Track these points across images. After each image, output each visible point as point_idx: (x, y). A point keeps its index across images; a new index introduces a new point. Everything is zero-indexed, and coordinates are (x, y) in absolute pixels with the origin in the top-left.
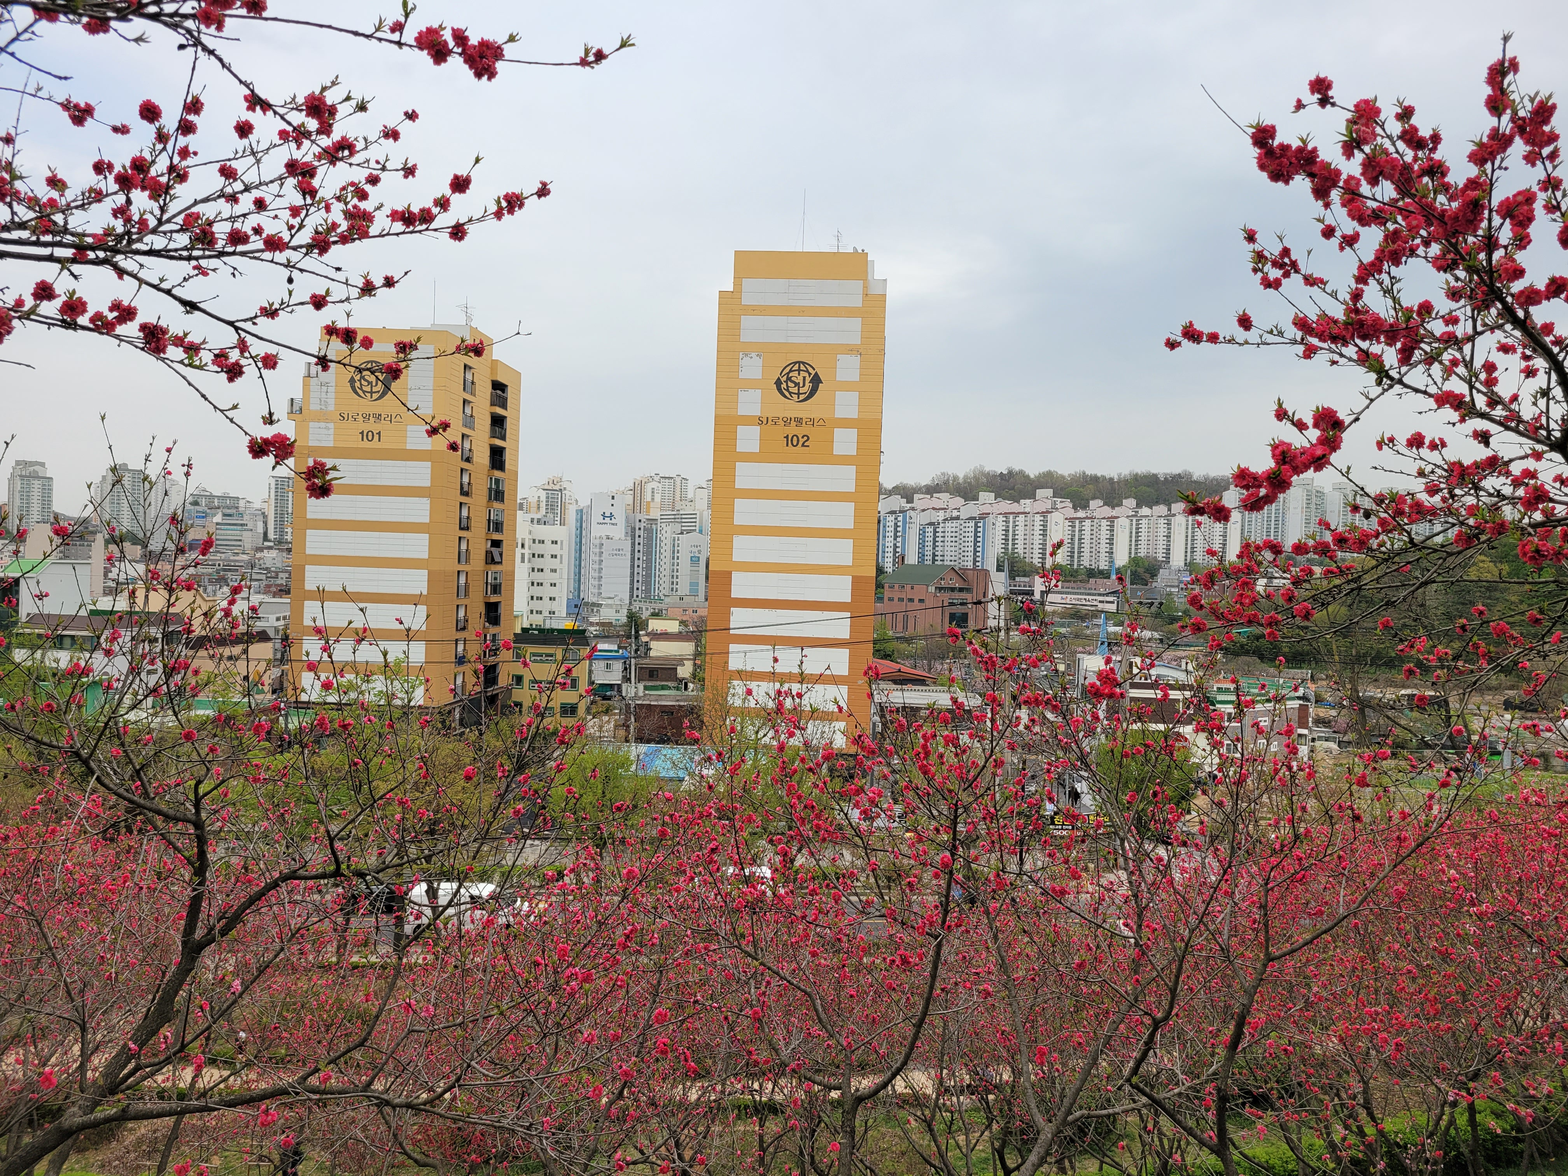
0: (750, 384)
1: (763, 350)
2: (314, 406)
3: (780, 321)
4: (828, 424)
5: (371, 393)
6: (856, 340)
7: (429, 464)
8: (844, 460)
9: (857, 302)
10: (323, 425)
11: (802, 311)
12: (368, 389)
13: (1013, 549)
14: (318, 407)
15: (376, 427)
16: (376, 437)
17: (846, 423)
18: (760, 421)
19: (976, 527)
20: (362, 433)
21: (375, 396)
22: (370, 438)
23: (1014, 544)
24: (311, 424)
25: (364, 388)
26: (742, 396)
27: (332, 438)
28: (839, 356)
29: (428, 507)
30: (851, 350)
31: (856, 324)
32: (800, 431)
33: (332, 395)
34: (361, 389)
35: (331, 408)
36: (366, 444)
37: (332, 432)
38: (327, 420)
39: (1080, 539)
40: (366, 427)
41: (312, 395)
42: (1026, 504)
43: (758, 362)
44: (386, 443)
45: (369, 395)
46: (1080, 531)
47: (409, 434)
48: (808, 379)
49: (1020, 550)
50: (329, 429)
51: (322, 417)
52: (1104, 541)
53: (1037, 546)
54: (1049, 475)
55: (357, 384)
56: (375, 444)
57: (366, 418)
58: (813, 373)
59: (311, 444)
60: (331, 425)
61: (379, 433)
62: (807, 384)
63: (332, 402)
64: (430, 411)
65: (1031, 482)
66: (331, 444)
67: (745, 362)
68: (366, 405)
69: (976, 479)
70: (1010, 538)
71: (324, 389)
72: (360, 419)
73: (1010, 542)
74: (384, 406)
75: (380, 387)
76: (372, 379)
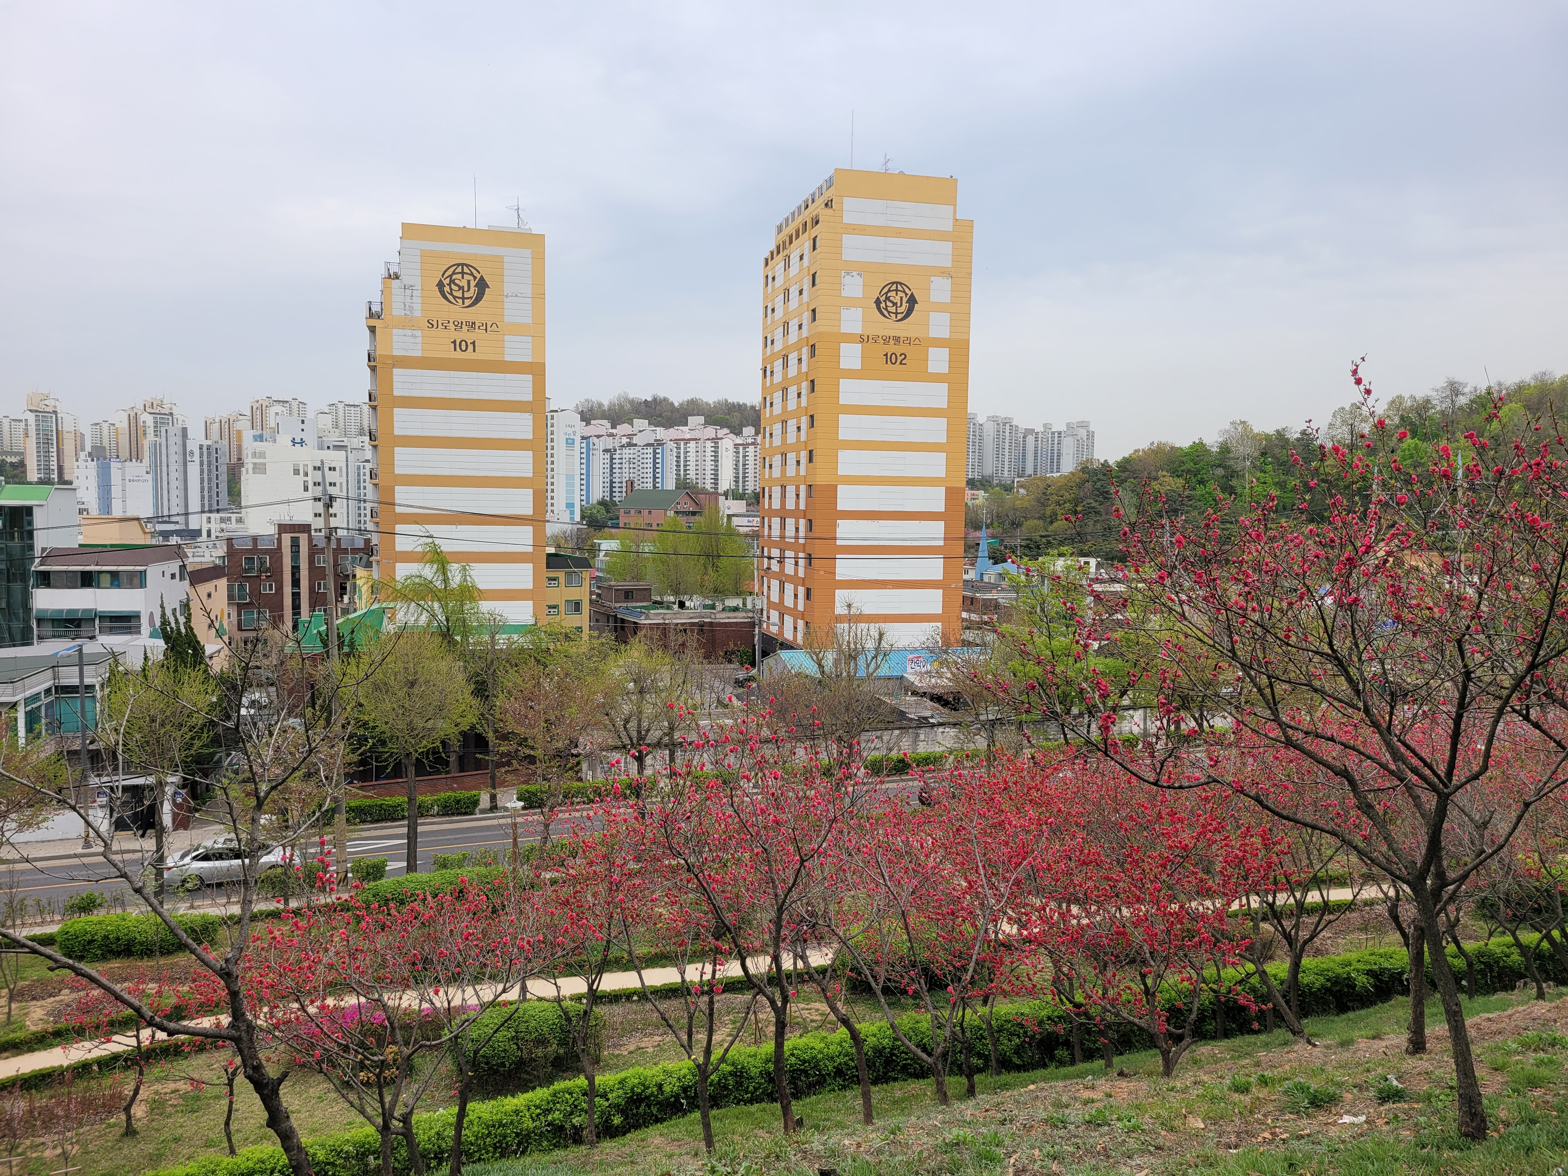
0: (852, 303)
1: (863, 269)
2: (397, 310)
3: (878, 242)
4: (923, 343)
5: (463, 298)
6: (948, 263)
7: (530, 377)
8: (937, 378)
9: (948, 226)
10: (409, 332)
11: (899, 233)
12: (459, 294)
13: (685, 475)
14: (402, 313)
15: (469, 337)
16: (471, 347)
17: (939, 343)
18: (863, 339)
19: (655, 453)
20: (454, 342)
21: (468, 302)
22: (464, 348)
23: (685, 470)
24: (395, 331)
25: (455, 293)
26: (845, 313)
27: (419, 346)
28: (932, 278)
29: (531, 423)
30: (943, 272)
31: (946, 247)
32: (898, 349)
33: (417, 300)
34: (451, 294)
35: (418, 313)
36: (459, 354)
37: (419, 340)
38: (412, 327)
39: (744, 465)
40: (459, 336)
41: (394, 298)
43: (859, 280)
44: (481, 354)
45: (460, 301)
46: (744, 456)
47: (506, 345)
48: (905, 300)
49: (692, 475)
50: (416, 337)
51: (407, 323)
53: (709, 472)
54: (692, 402)
55: (447, 289)
56: (469, 355)
57: (459, 326)
58: (909, 293)
59: (396, 353)
60: (418, 333)
61: (473, 343)
62: (904, 304)
63: (418, 307)
64: (529, 321)
65: (678, 410)
66: (419, 354)
67: (847, 280)
68: (457, 312)
69: (621, 406)
70: (682, 464)
71: (408, 292)
72: (452, 327)
73: (682, 468)
74: (478, 313)
75: (473, 292)
76: (464, 283)
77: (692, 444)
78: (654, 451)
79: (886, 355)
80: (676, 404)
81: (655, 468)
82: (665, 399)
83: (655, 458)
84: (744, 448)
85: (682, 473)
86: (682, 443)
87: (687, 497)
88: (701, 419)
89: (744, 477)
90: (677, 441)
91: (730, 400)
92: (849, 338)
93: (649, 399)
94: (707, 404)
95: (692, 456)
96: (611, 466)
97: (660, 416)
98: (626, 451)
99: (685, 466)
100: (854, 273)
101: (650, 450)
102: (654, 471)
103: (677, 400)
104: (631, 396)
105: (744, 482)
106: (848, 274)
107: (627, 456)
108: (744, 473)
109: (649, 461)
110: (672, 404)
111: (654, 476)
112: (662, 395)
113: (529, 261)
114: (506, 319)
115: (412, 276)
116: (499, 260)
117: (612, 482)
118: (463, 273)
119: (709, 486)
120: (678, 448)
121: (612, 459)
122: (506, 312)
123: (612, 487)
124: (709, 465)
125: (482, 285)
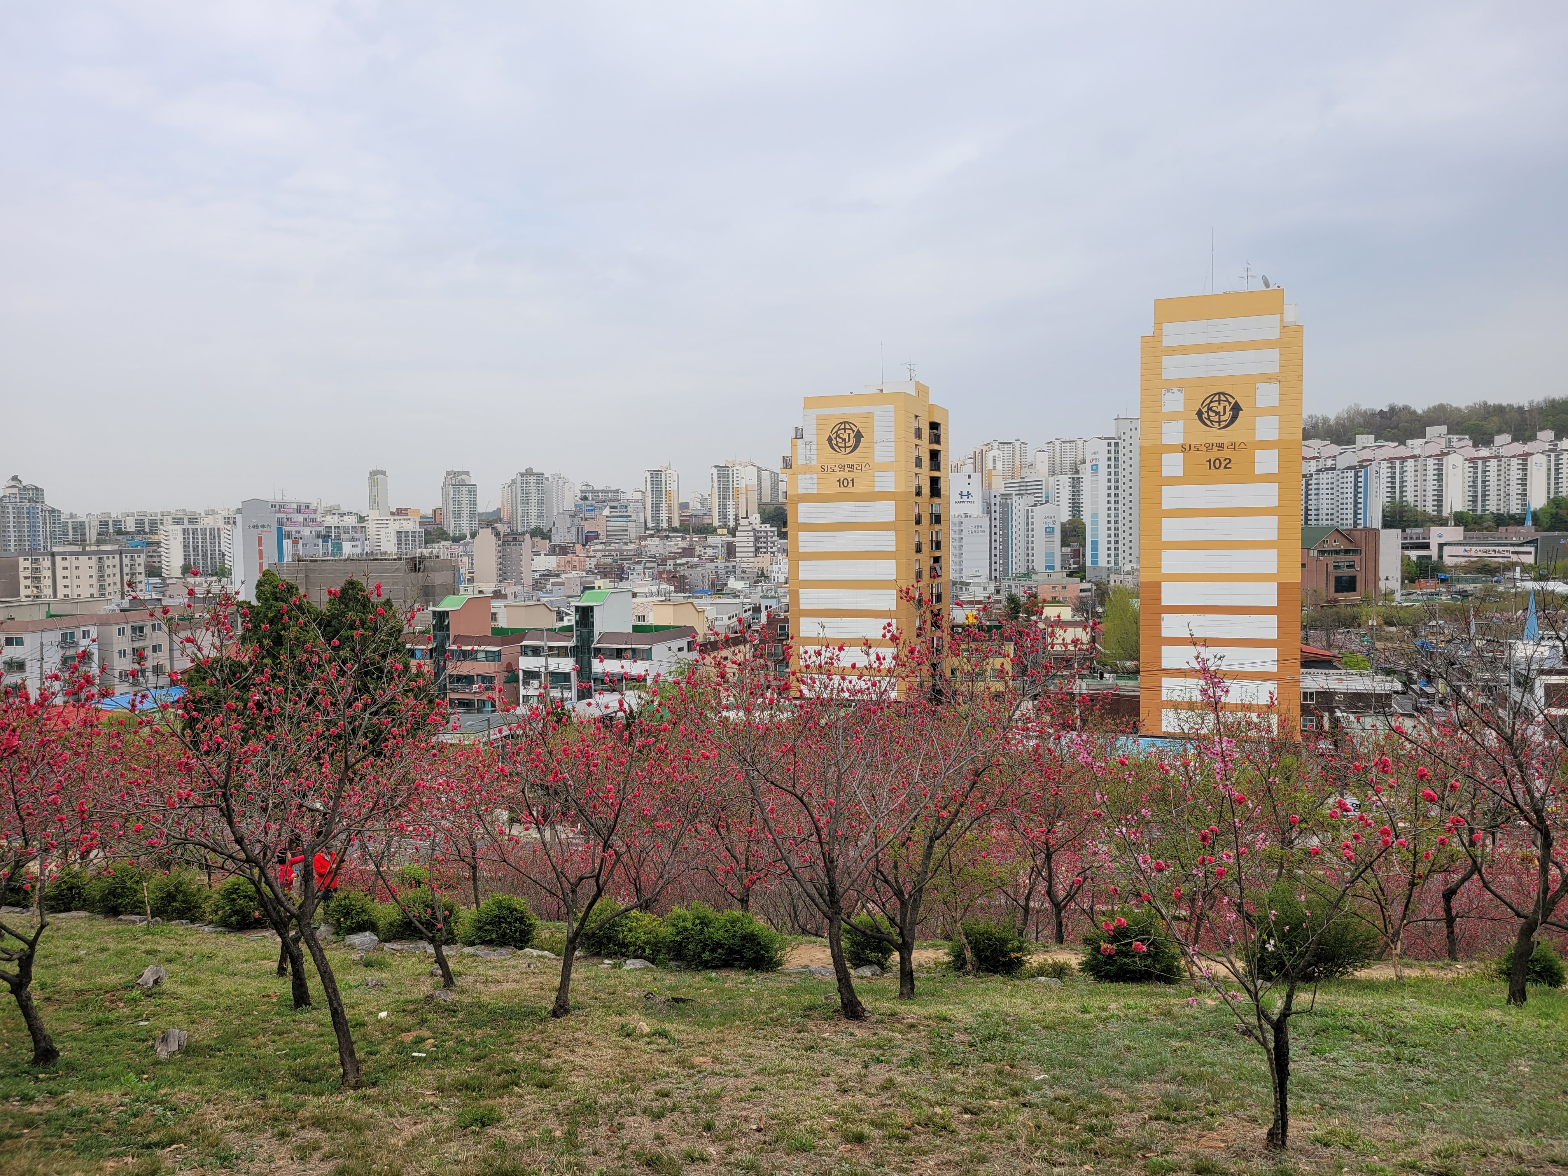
0: (1173, 416)
1: (1183, 385)
3: (1199, 358)
4: (1251, 447)
5: (845, 447)
6: (1275, 369)
7: (893, 503)
8: (1266, 478)
9: (1275, 334)
10: (808, 476)
11: (1221, 348)
12: (842, 445)
13: (1401, 497)
14: (804, 462)
15: (849, 475)
16: (850, 483)
17: (1266, 445)
18: (1183, 448)
20: (839, 481)
21: (848, 450)
22: (846, 484)
23: (1401, 492)
24: (799, 476)
25: (839, 444)
26: (1166, 427)
27: (816, 486)
28: (1258, 385)
29: (894, 538)
30: (1269, 378)
31: (1274, 355)
32: (1222, 455)
33: (814, 452)
34: (837, 445)
35: (814, 462)
36: (842, 490)
37: (815, 481)
38: (811, 473)
39: (1484, 481)
40: (842, 476)
41: (799, 452)
42: (1415, 445)
43: (1180, 396)
44: (858, 488)
45: (843, 450)
46: (1484, 472)
47: (877, 479)
48: (1228, 408)
50: (813, 479)
51: (808, 470)
52: (1514, 482)
53: (1430, 493)
54: (1441, 408)
55: (834, 442)
56: (850, 489)
57: (842, 468)
58: (1233, 402)
59: (800, 492)
60: (815, 476)
61: (853, 480)
62: (1228, 412)
63: (814, 457)
64: (893, 459)
66: (815, 492)
67: (1168, 397)
68: (842, 458)
72: (837, 469)
74: (855, 458)
75: (853, 441)
76: (846, 436)
78: (1356, 474)
79: (1209, 461)
83: (1356, 482)
86: (1398, 462)
87: (1337, 534)
88: (1443, 429)
92: (1171, 449)
93: (1386, 409)
94: (1458, 410)
99: (1401, 487)
100: (1175, 390)
102: (1355, 496)
105: (1483, 501)
106: (1169, 391)
107: (1325, 481)
108: (1484, 491)
109: (1349, 485)
111: (1355, 501)
113: (893, 413)
114: (876, 460)
115: (810, 435)
116: (871, 416)
118: (845, 429)
122: (876, 455)
125: (859, 436)
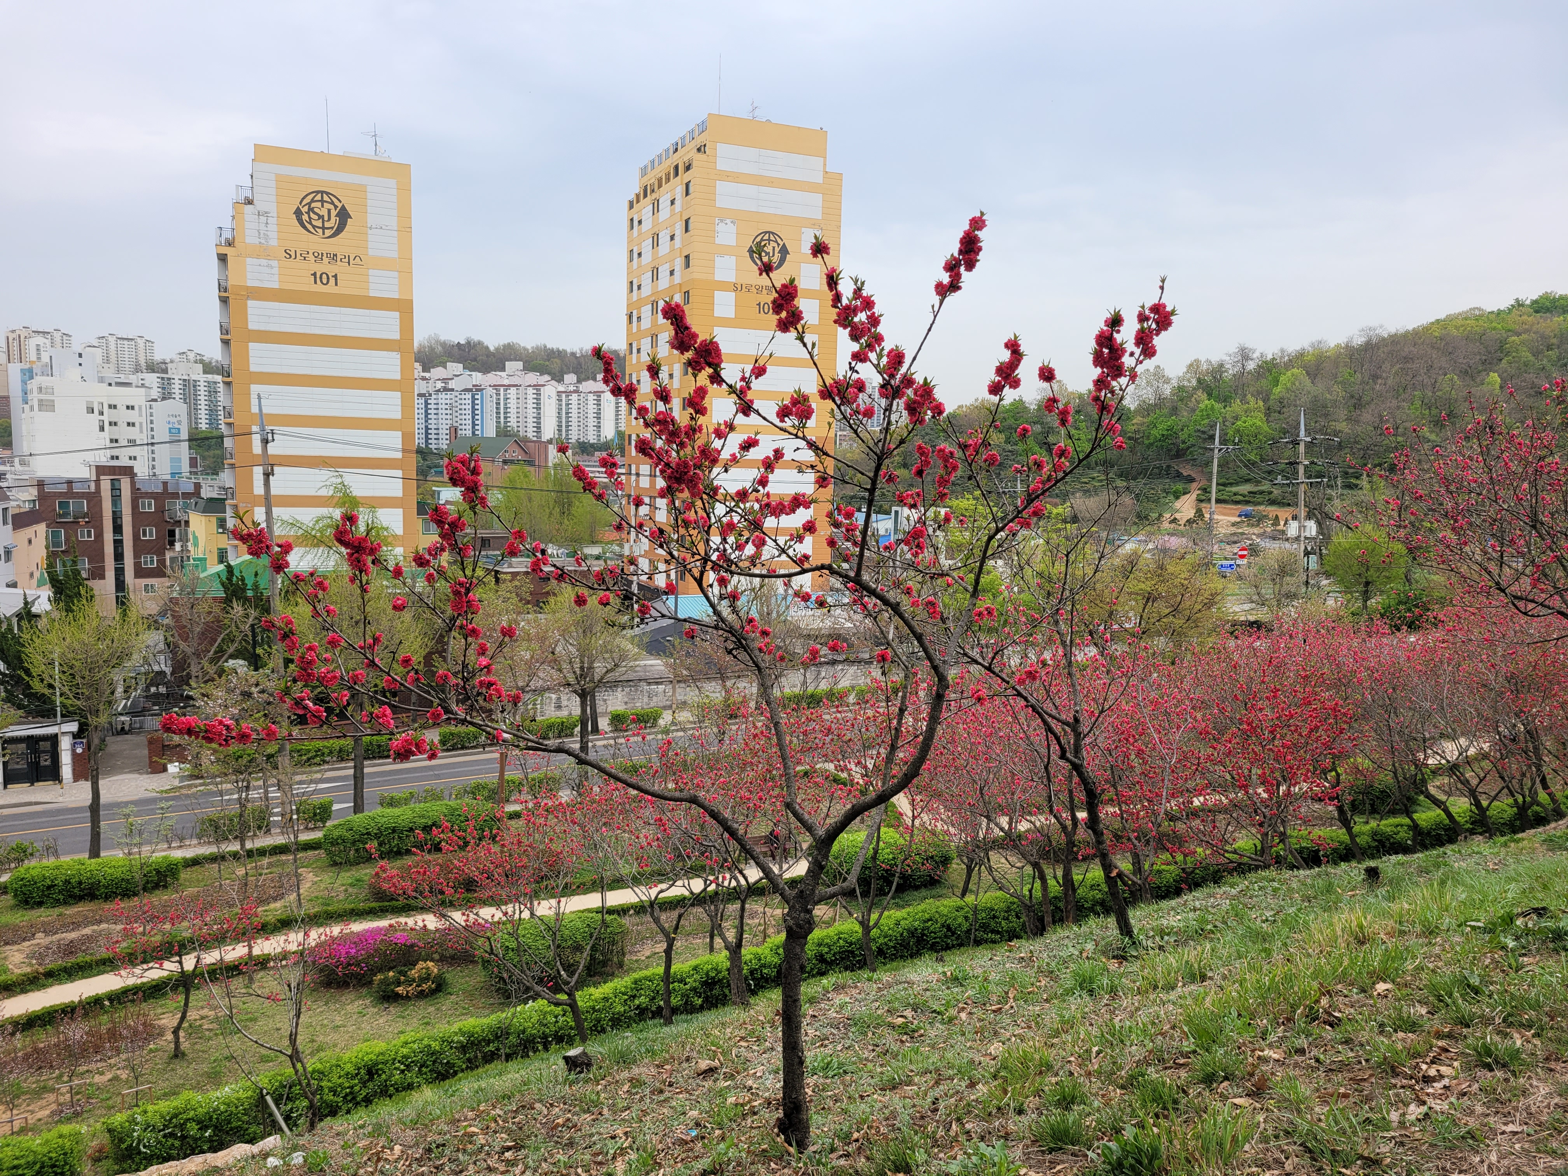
0: (725, 250)
1: (737, 217)
2: (250, 237)
3: (750, 190)
5: (324, 228)
6: (818, 215)
7: (397, 314)
9: (819, 178)
10: (264, 262)
11: (771, 182)
12: (319, 223)
13: (506, 422)
14: (257, 241)
15: (331, 270)
16: (332, 280)
17: (809, 294)
18: (736, 288)
19: (474, 399)
20: (314, 274)
21: (328, 233)
22: (325, 281)
23: (506, 418)
24: (248, 260)
25: (314, 223)
26: (718, 261)
27: (276, 278)
28: (803, 230)
29: (399, 362)
30: (814, 224)
31: (817, 199)
33: (273, 227)
34: (310, 223)
35: (274, 242)
36: (319, 288)
37: (276, 271)
38: (268, 257)
39: (567, 413)
40: (319, 268)
41: (247, 225)
43: (732, 228)
44: (344, 288)
45: (320, 231)
47: (371, 279)
48: (777, 250)
49: (513, 423)
50: (272, 267)
51: (262, 252)
52: (591, 415)
53: (531, 420)
54: (510, 347)
55: (305, 217)
56: (331, 288)
57: (319, 257)
58: (781, 243)
59: (250, 283)
60: (275, 263)
61: (335, 276)
62: (776, 254)
63: (273, 235)
64: (395, 255)
65: (493, 354)
66: (276, 285)
67: (721, 227)
68: (317, 243)
69: (432, 349)
70: (502, 411)
71: (263, 219)
72: (312, 258)
73: (502, 416)
74: (339, 244)
75: (334, 222)
76: (324, 212)
77: (513, 391)
78: (473, 396)
79: (759, 304)
80: (492, 348)
81: (474, 415)
82: (480, 343)
83: (474, 404)
84: (567, 396)
85: (502, 420)
86: (502, 389)
87: (515, 445)
88: (520, 365)
89: (567, 426)
90: (495, 386)
91: (549, 346)
92: (723, 286)
93: (463, 342)
94: (525, 349)
95: (512, 404)
96: (426, 411)
97: (475, 360)
98: (442, 396)
99: (505, 413)
100: (728, 221)
101: (469, 396)
102: (473, 417)
103: (493, 343)
104: (442, 338)
105: (567, 431)
106: (722, 221)
107: (444, 401)
108: (567, 422)
109: (467, 407)
110: (487, 348)
111: (473, 422)
112: (476, 338)
113: (395, 192)
114: (371, 252)
115: (266, 201)
116: (361, 189)
117: (427, 428)
118: (322, 201)
119: (531, 434)
120: (498, 394)
121: (427, 404)
122: (370, 245)
123: (427, 434)
124: (531, 412)
125: (344, 215)
